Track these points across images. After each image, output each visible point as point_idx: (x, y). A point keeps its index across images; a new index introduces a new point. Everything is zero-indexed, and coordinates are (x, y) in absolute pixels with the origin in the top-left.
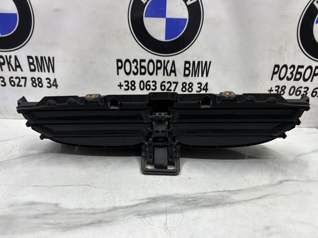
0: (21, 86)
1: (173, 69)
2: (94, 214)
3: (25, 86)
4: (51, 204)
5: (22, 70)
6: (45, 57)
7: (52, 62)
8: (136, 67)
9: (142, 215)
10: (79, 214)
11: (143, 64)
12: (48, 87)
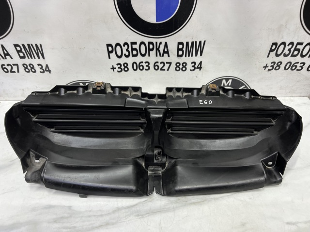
0: (14, 72)
1: (166, 50)
2: (102, 215)
3: (18, 72)
4: (65, 206)
5: (12, 58)
6: (32, 45)
7: (40, 49)
8: (127, 50)
9: (141, 215)
10: (89, 216)
11: (134, 46)
12: (41, 72)
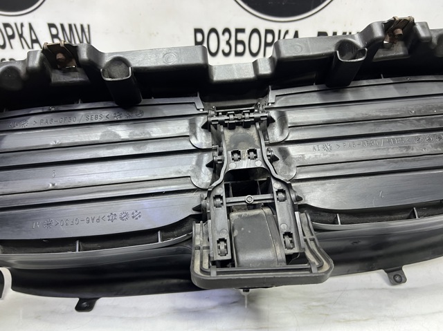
6: (75, 25)
7: (87, 35)
8: (228, 43)
11: (241, 36)
